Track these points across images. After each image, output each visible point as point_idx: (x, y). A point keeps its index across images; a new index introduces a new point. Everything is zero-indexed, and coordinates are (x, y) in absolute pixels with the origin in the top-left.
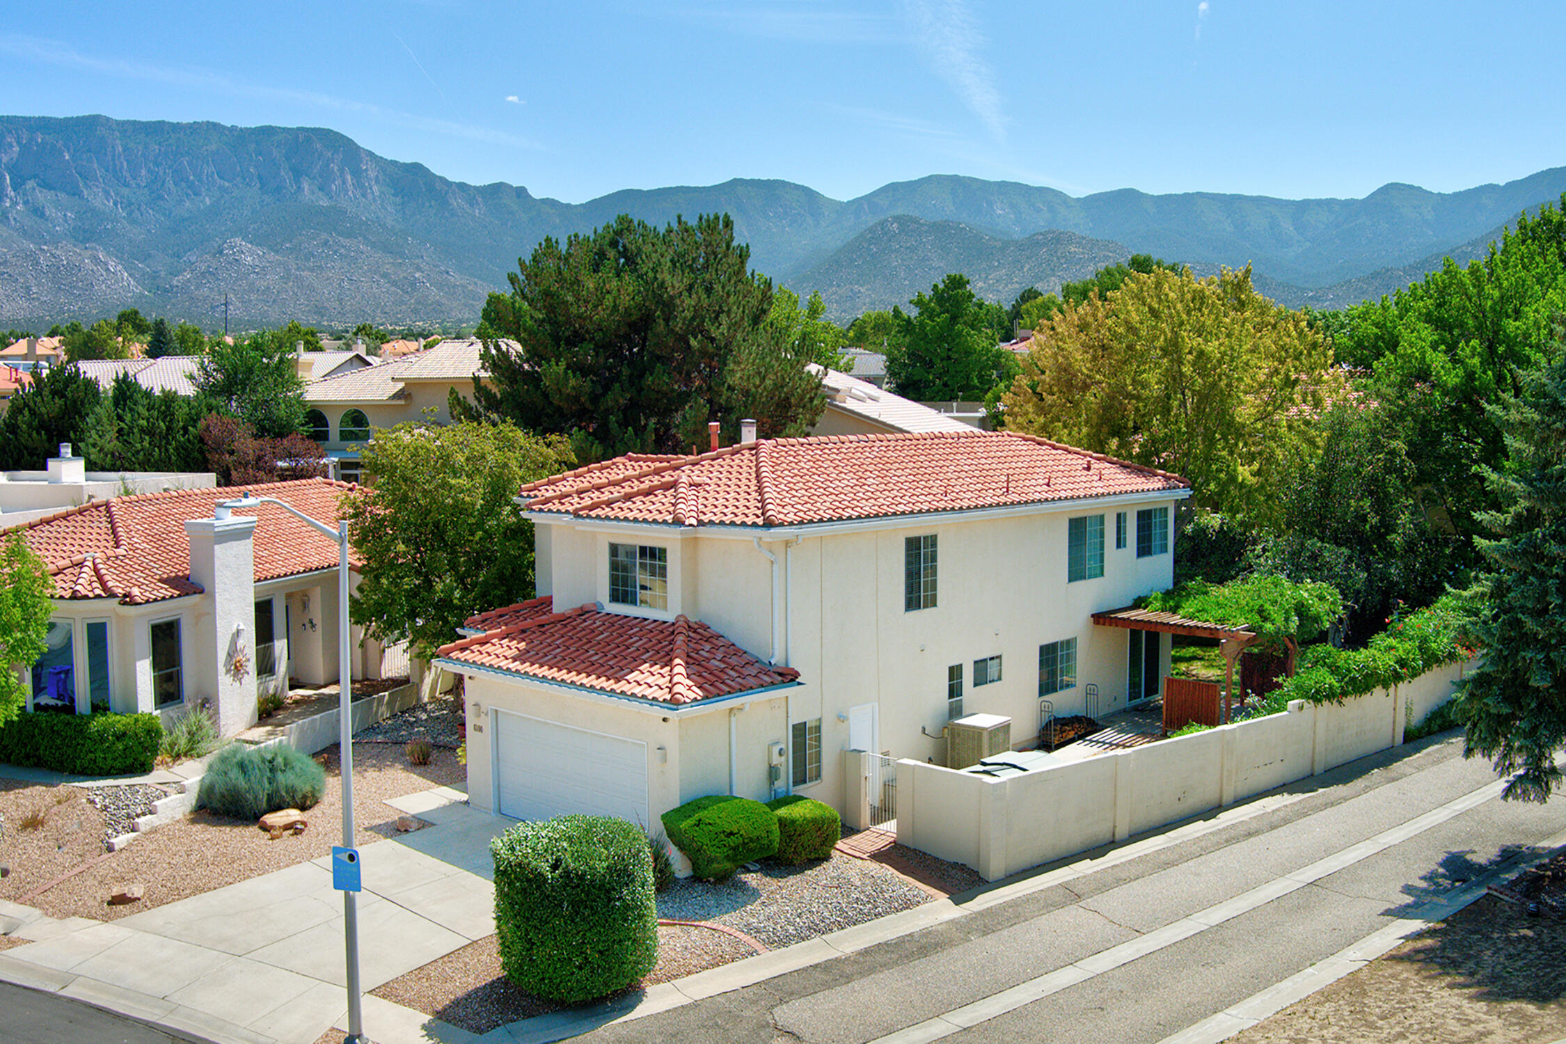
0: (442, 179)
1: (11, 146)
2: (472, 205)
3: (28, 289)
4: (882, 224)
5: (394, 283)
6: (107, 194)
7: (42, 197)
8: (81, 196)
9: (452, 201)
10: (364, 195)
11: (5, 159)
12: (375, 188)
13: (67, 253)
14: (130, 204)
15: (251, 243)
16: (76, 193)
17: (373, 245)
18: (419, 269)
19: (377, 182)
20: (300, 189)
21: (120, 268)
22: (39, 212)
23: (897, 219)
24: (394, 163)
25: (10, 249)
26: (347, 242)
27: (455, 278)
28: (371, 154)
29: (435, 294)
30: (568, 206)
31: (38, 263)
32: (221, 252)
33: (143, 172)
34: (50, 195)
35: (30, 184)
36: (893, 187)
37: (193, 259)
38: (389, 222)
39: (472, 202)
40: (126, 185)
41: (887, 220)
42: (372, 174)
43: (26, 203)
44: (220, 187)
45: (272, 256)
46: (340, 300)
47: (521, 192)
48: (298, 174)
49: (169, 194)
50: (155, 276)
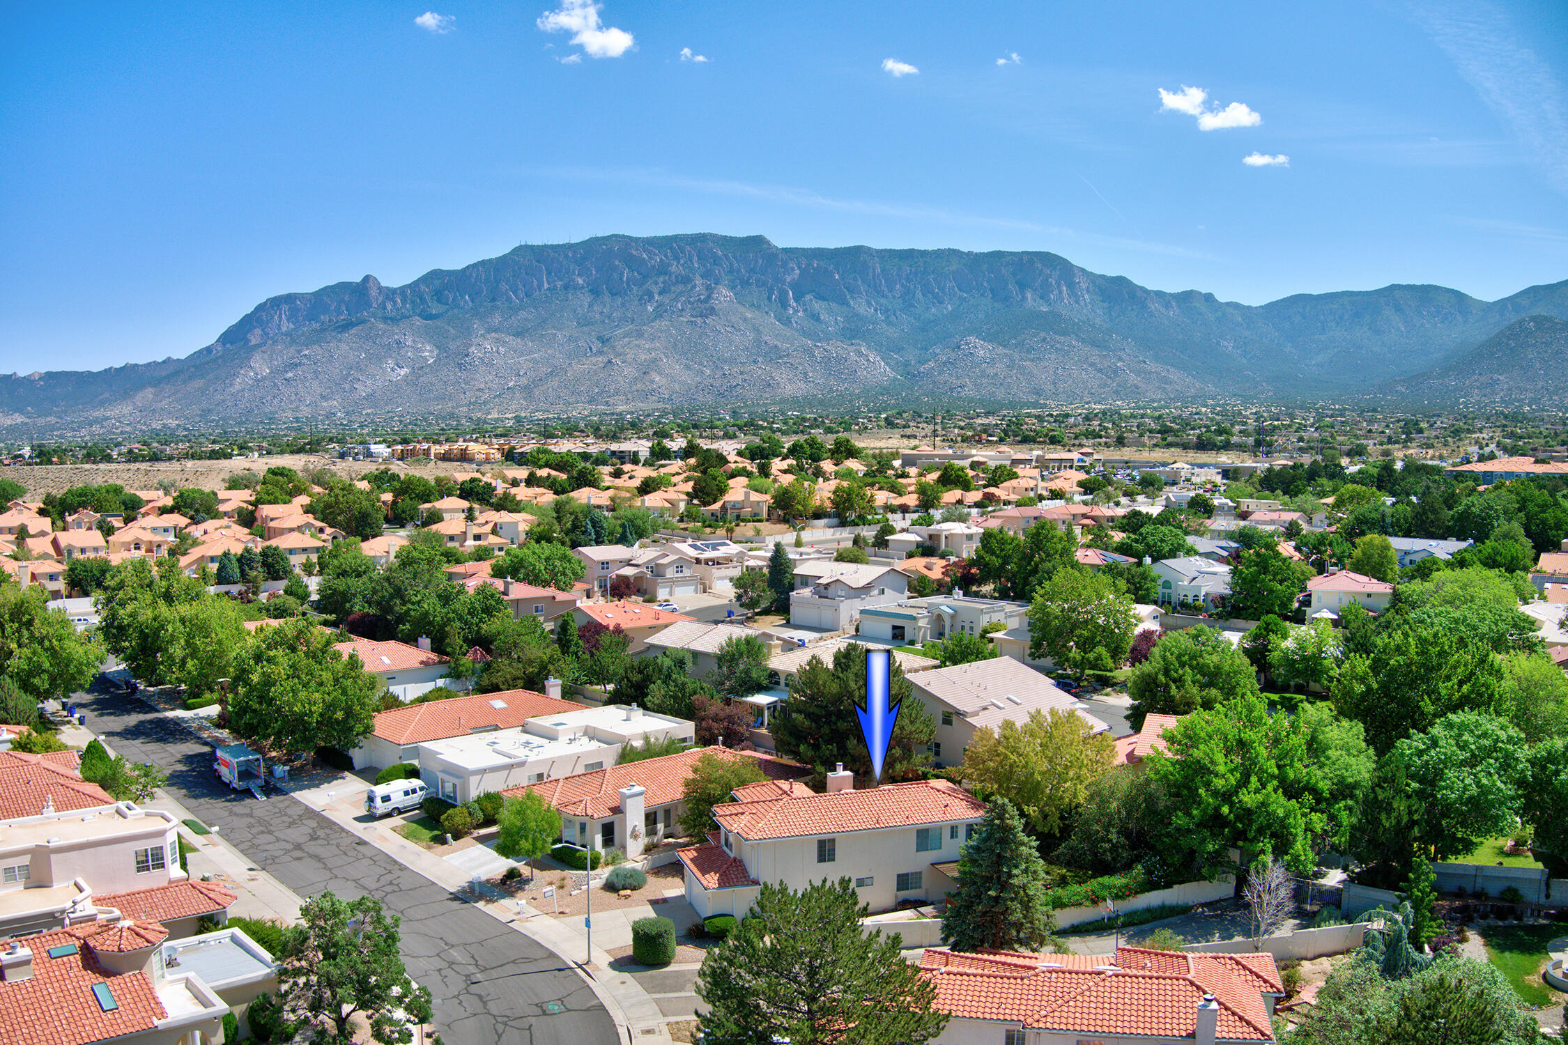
0: (1142, 288)
1: (793, 269)
2: (1167, 308)
3: (806, 374)
4: (1520, 323)
5: (1100, 371)
6: (869, 304)
7: (818, 306)
8: (848, 305)
9: (1150, 305)
10: (1077, 302)
11: (788, 279)
12: (1086, 296)
13: (836, 348)
14: (887, 310)
15: (984, 340)
16: (844, 303)
17: (1083, 341)
18: (1120, 359)
19: (1088, 292)
20: (1024, 298)
21: (878, 358)
22: (816, 318)
23: (1533, 319)
24: (1103, 277)
25: (792, 344)
26: (1062, 339)
27: (1152, 366)
28: (1083, 270)
29: (1133, 379)
30: (1249, 308)
31: (813, 355)
32: (959, 347)
33: (898, 287)
34: (824, 304)
35: (808, 297)
36: (1534, 290)
37: (938, 351)
38: (1098, 321)
39: (1167, 306)
40: (884, 296)
41: (1524, 320)
42: (1084, 286)
43: (805, 310)
44: (960, 297)
45: (1000, 350)
46: (1054, 384)
47: (1209, 297)
48: (1022, 286)
49: (918, 302)
50: (906, 364)
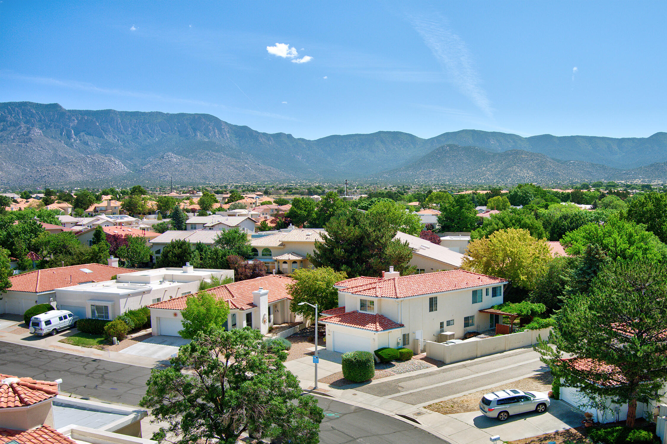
0: (256, 132)
1: (74, 120)
2: (268, 141)
3: (82, 170)
4: (442, 147)
5: (236, 168)
6: (115, 137)
7: (87, 138)
8: (103, 138)
9: (260, 139)
10: (223, 137)
11: (71, 125)
12: (228, 135)
13: (98, 158)
14: (124, 140)
15: (176, 154)
16: (101, 136)
17: (227, 155)
18: (246, 163)
19: (228, 132)
20: (196, 135)
21: (120, 163)
22: (86, 143)
23: (448, 145)
24: (236, 126)
25: (74, 156)
26: (217, 154)
27: (262, 166)
28: (226, 123)
29: (253, 172)
30: (309, 141)
31: (86, 161)
32: (163, 158)
33: (130, 129)
34: (91, 137)
35: (82, 134)
36: (447, 134)
37: (151, 160)
38: (234, 146)
39: (269, 140)
40: (122, 134)
41: (444, 146)
42: (226, 130)
43: (80, 140)
44: (162, 135)
45: (185, 159)
46: (213, 174)
47: (289, 136)
48: (195, 130)
49: (141, 136)
50: (135, 166)
